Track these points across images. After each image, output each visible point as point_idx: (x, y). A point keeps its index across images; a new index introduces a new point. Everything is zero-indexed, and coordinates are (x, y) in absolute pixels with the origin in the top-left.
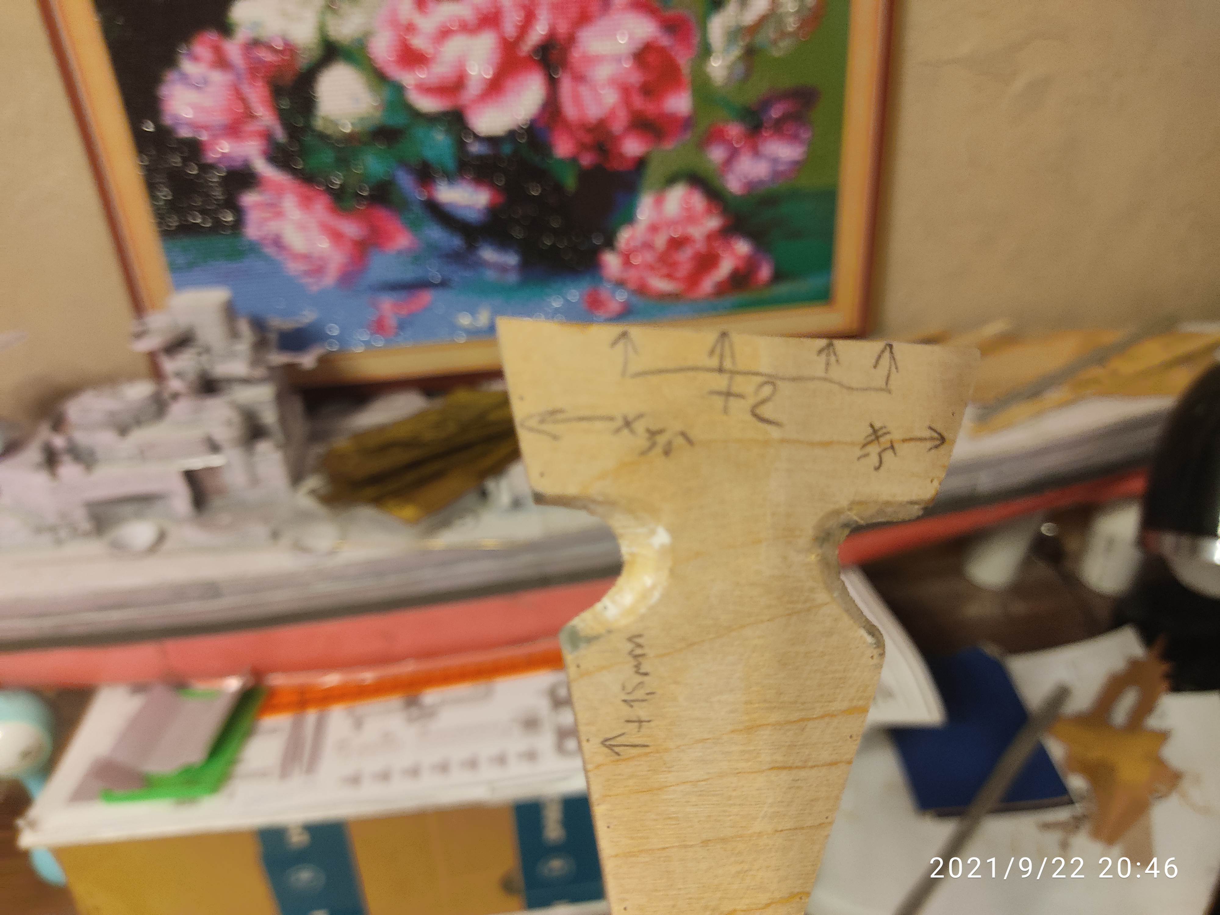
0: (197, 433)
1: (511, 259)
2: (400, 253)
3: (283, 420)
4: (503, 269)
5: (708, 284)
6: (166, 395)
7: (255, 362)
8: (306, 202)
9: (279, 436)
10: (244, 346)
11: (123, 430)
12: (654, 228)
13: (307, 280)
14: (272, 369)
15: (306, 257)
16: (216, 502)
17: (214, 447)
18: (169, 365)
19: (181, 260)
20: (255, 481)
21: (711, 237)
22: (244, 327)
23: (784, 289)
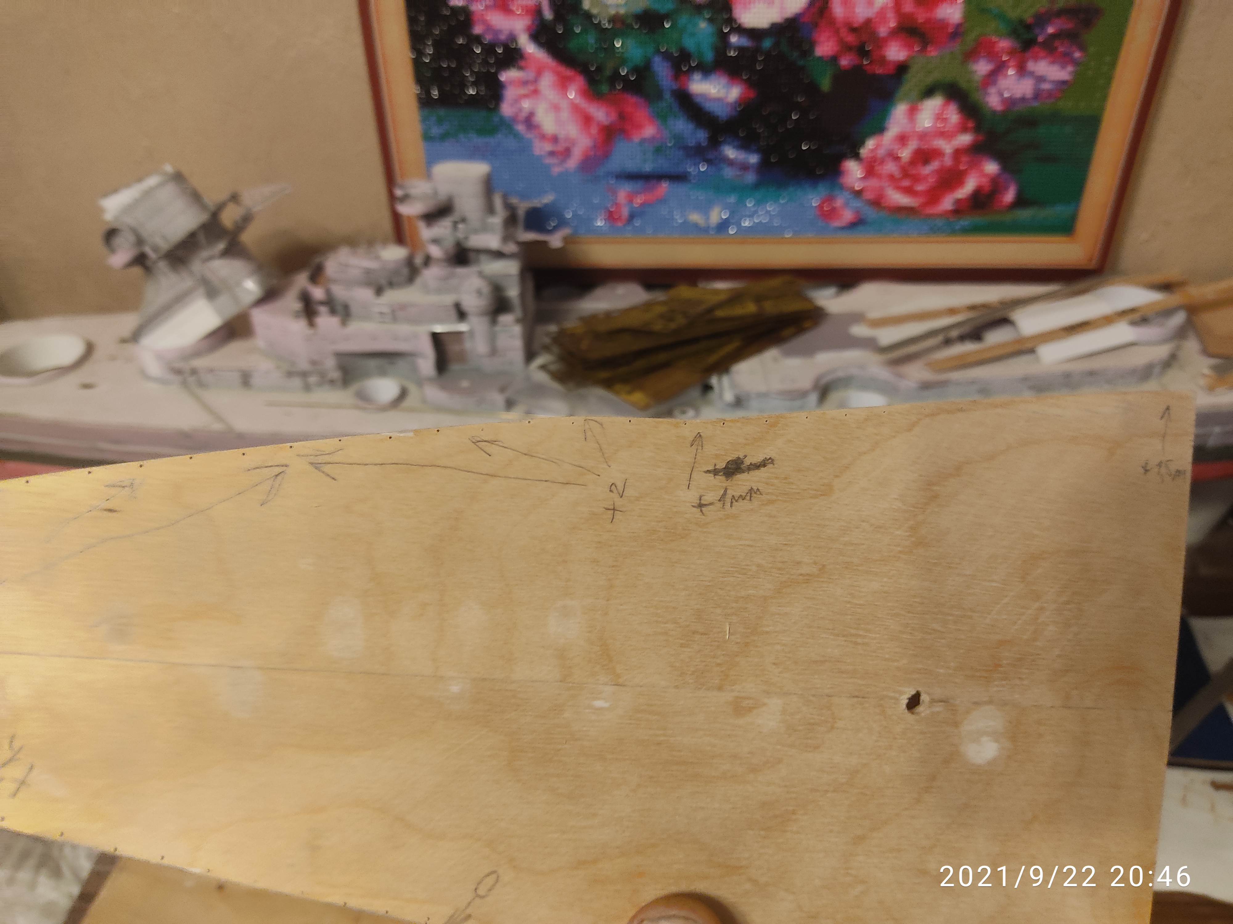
0: (449, 299)
1: (753, 159)
2: (643, 141)
3: (523, 295)
4: (745, 167)
5: (947, 203)
6: (418, 260)
7: (506, 239)
8: (563, 84)
9: (518, 312)
10: (497, 220)
11: (379, 291)
12: (902, 139)
13: (549, 161)
14: (519, 244)
15: (555, 139)
16: (455, 367)
17: (461, 314)
18: (426, 233)
19: (435, 131)
20: (494, 352)
21: (958, 153)
22: (498, 202)
23: (1025, 214)
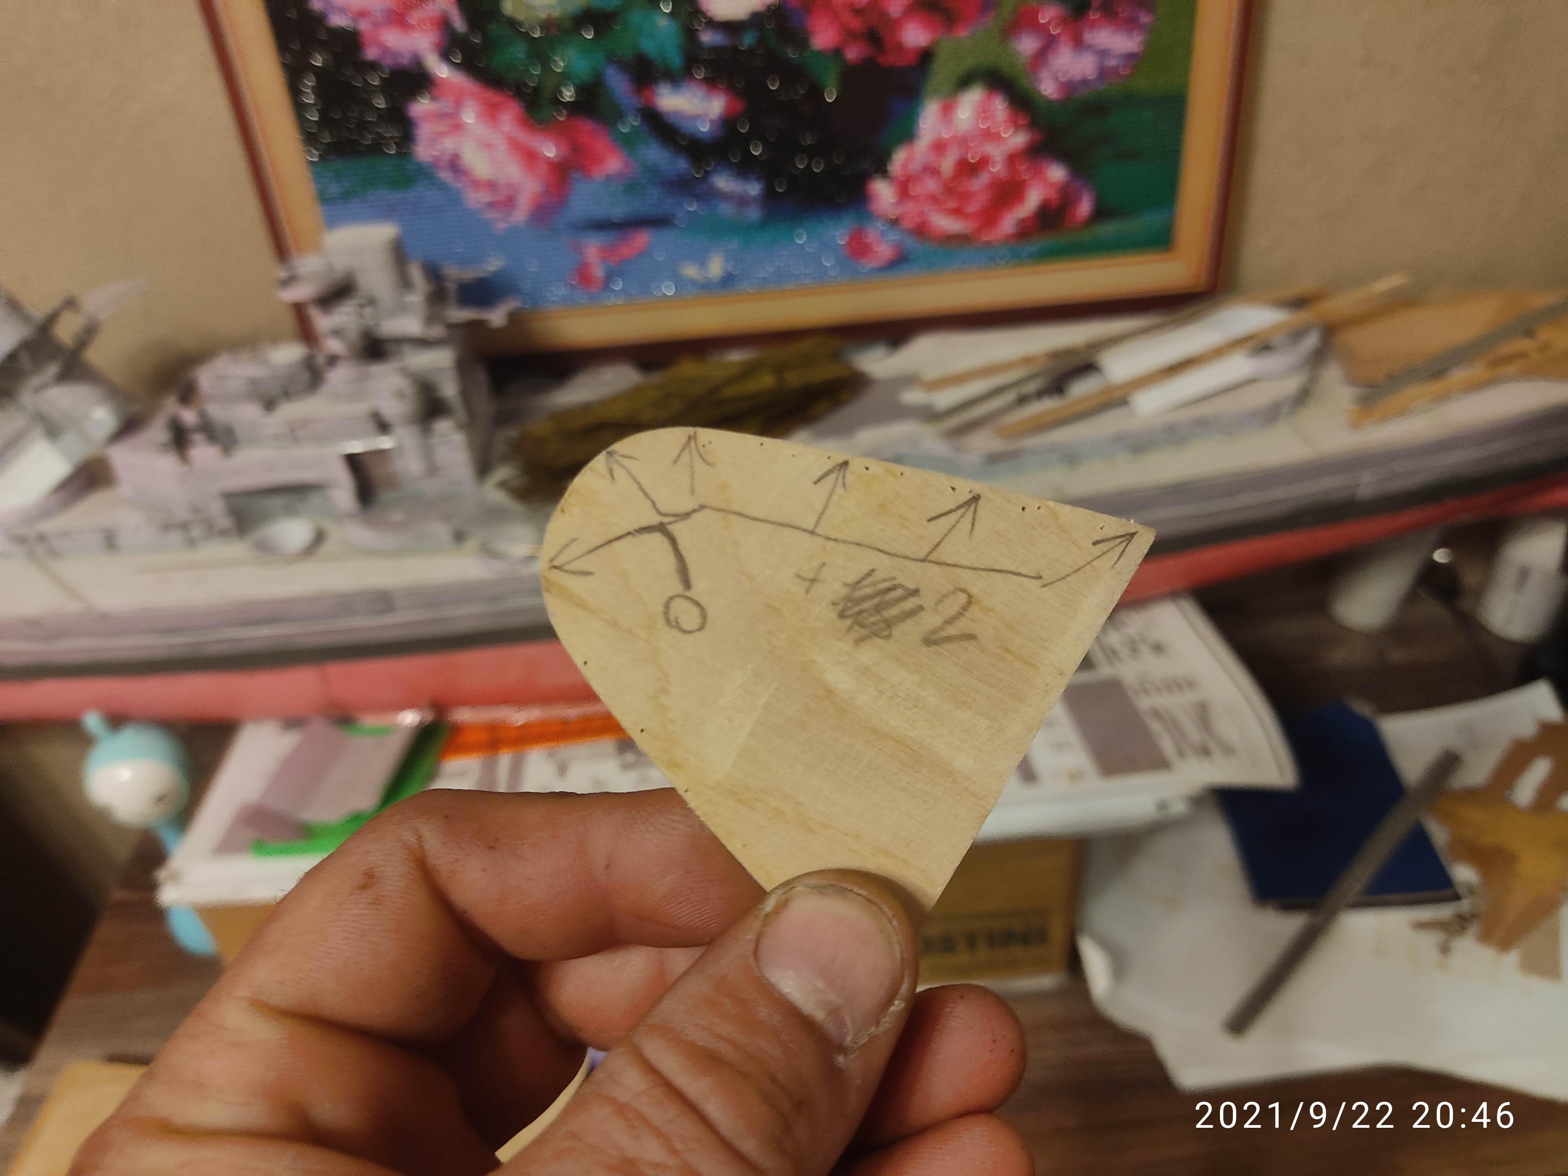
0: (362, 408)
1: (754, 189)
2: (609, 178)
3: (465, 393)
4: (742, 201)
5: (1008, 223)
6: (320, 360)
7: (430, 320)
8: (491, 113)
9: (461, 413)
10: (416, 298)
11: (269, 405)
12: (939, 147)
13: (490, 215)
14: (451, 326)
15: (491, 185)
16: (385, 496)
17: (383, 426)
18: (323, 322)
19: (334, 189)
20: (432, 469)
21: (1012, 159)
22: (416, 274)
23: (1108, 229)
